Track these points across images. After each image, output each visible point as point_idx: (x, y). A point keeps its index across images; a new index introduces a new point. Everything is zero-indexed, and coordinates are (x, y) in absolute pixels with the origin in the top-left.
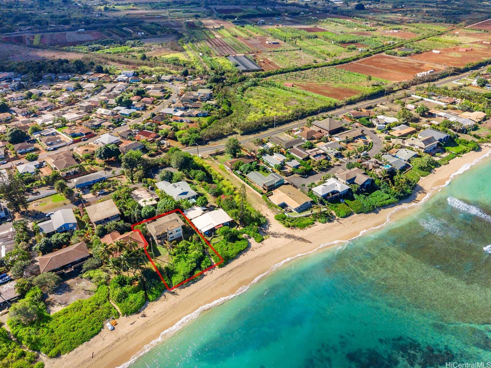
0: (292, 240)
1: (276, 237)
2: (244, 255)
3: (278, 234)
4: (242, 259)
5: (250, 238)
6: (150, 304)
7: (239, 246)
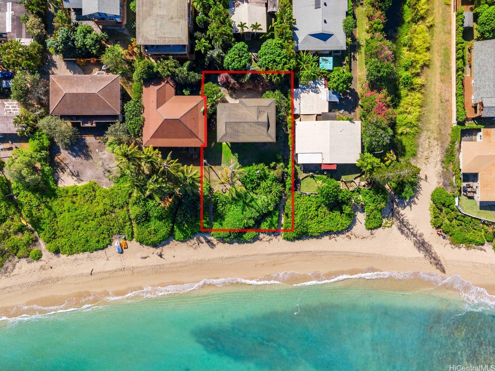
0: (421, 255)
1: (402, 232)
2: (330, 238)
3: (409, 229)
4: (326, 243)
5: (363, 211)
6: (173, 243)
7: (333, 223)
